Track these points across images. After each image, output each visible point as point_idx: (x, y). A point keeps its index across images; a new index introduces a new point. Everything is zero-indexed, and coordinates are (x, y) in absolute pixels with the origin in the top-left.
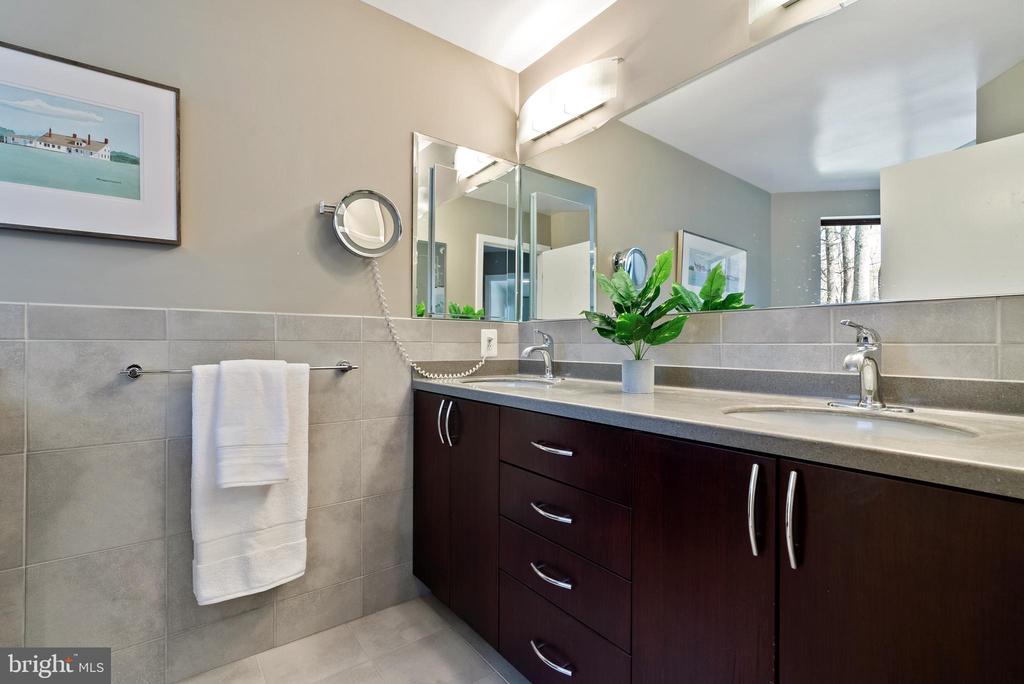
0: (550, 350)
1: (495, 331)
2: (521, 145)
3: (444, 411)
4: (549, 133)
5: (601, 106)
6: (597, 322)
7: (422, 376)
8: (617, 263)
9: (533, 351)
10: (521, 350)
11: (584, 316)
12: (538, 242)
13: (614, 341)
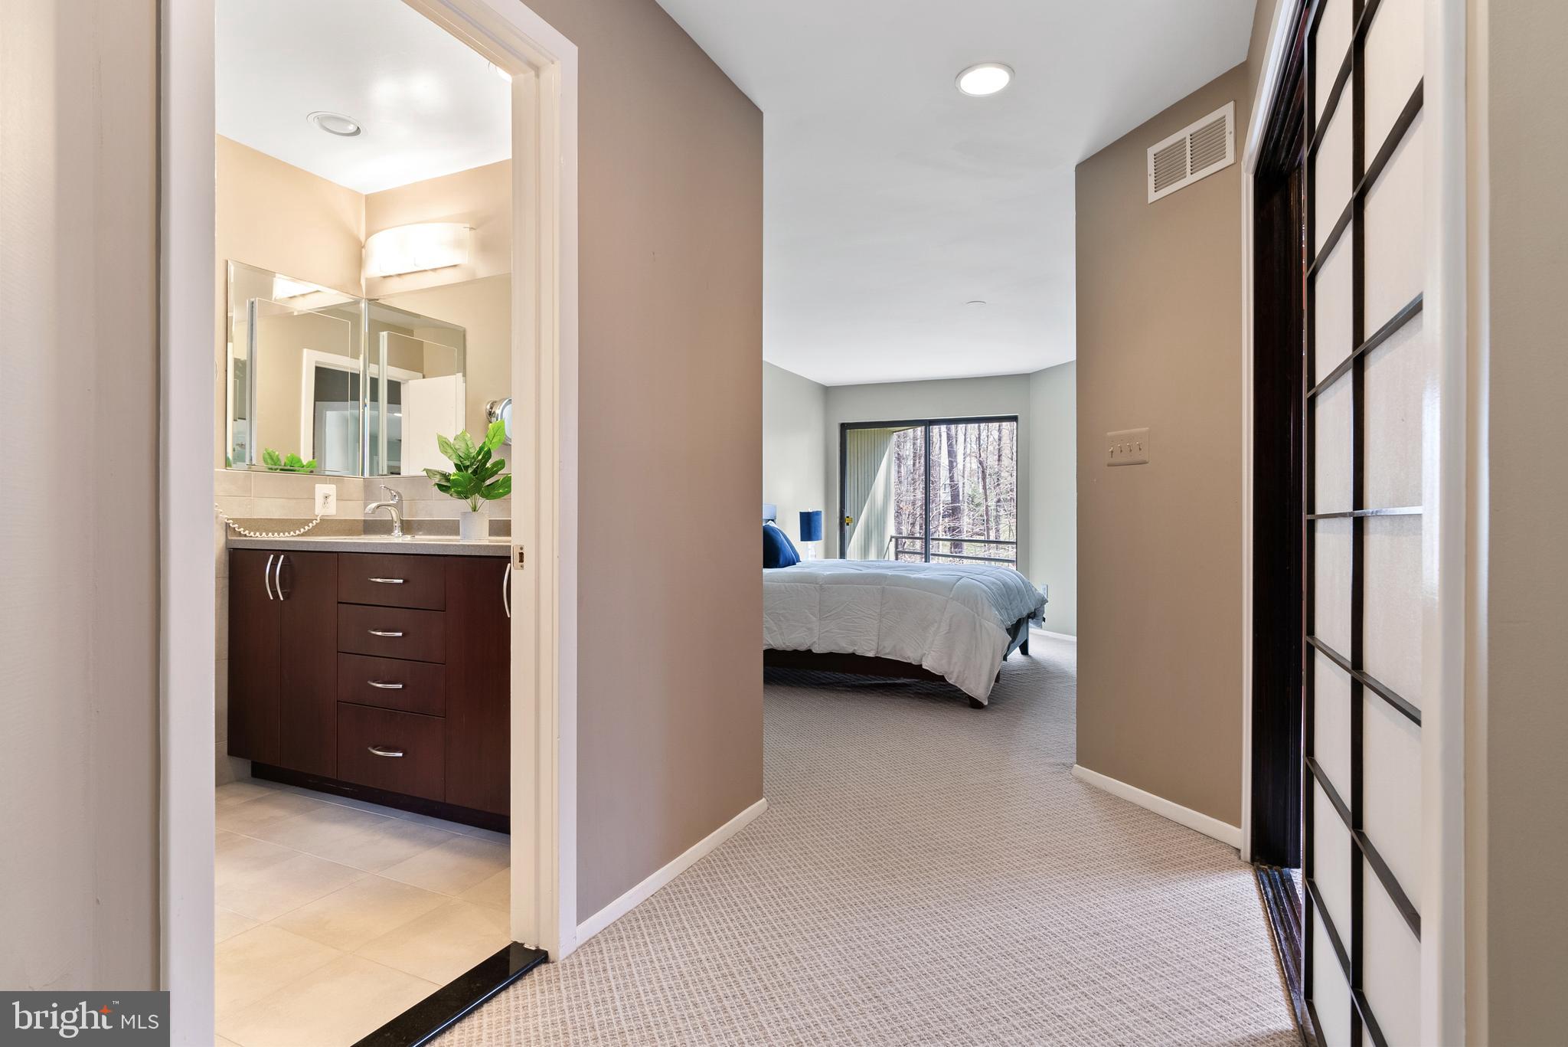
0: (399, 506)
1: (334, 486)
2: (367, 279)
3: (272, 570)
4: (399, 275)
5: (455, 266)
6: (437, 479)
7: (240, 534)
8: (490, 412)
9: (378, 507)
10: (365, 506)
11: (425, 473)
12: (389, 364)
13: (451, 495)
